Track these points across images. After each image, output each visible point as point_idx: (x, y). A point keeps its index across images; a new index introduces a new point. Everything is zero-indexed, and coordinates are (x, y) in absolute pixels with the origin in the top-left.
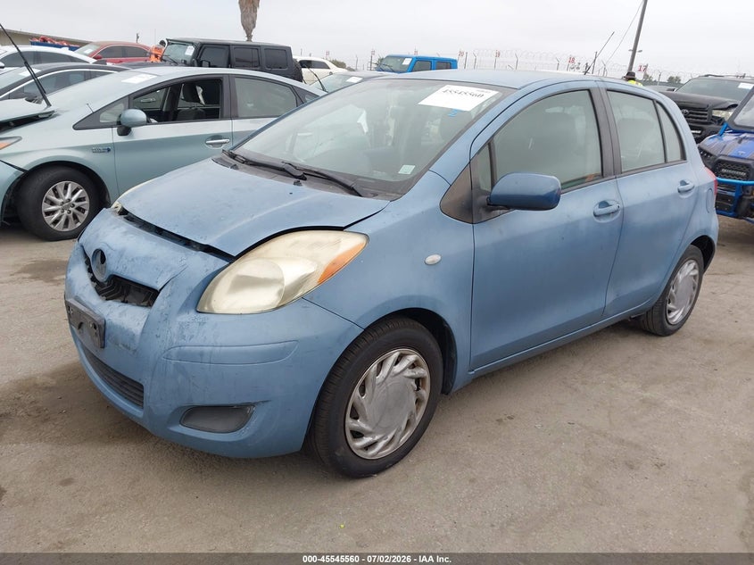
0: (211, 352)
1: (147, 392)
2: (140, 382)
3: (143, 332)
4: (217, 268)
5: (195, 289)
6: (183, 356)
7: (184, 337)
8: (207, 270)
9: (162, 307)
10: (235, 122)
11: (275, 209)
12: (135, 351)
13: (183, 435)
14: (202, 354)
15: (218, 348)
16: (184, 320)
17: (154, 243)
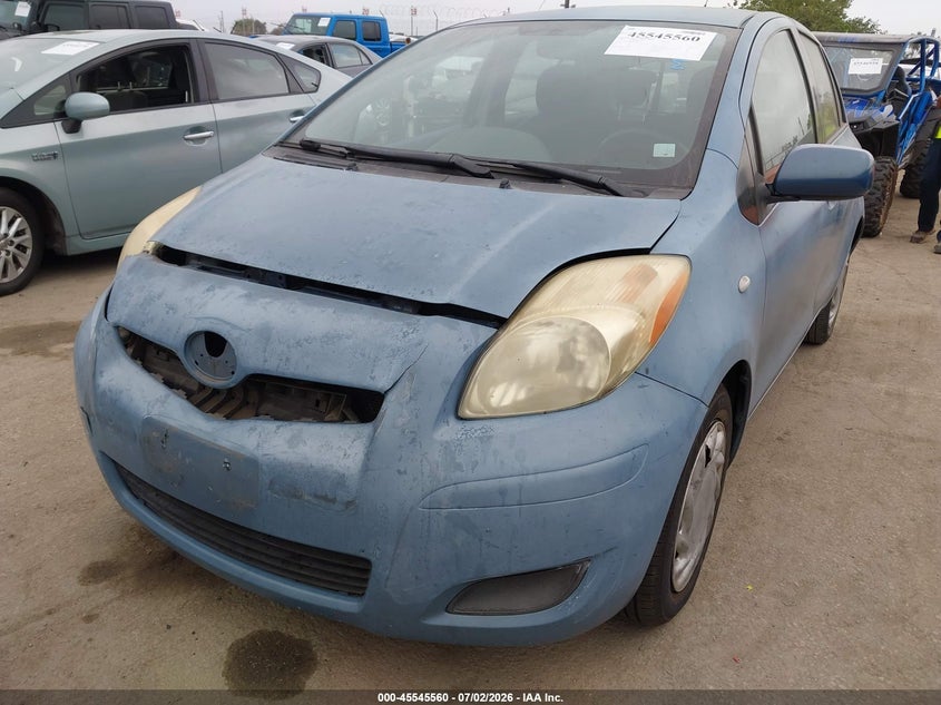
0: (521, 487)
1: (378, 571)
2: (362, 555)
3: (366, 468)
4: (481, 341)
5: (454, 382)
6: (463, 501)
7: (459, 467)
8: (466, 347)
9: (400, 422)
10: (217, 106)
11: (514, 233)
12: (349, 504)
13: (452, 630)
14: (503, 492)
15: (531, 477)
16: (446, 438)
17: (331, 310)
